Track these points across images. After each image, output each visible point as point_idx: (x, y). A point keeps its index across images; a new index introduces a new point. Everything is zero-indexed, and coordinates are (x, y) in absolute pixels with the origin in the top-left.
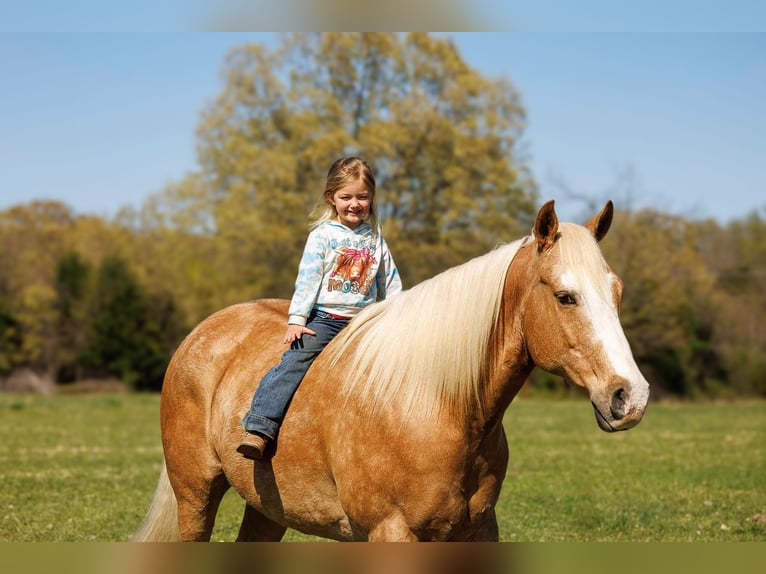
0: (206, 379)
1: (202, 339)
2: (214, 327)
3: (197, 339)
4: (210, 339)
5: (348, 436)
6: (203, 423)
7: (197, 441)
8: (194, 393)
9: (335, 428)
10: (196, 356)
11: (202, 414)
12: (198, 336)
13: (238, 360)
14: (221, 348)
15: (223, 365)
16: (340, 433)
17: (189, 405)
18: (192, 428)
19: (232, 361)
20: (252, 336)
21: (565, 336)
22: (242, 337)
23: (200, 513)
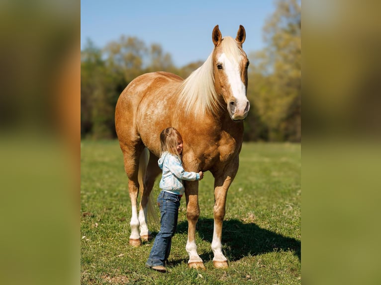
0: (134, 101)
1: (134, 85)
2: (138, 81)
3: (131, 85)
4: (137, 85)
5: (177, 120)
6: (132, 120)
7: (129, 127)
8: (129, 107)
9: (174, 116)
10: (131, 92)
11: (132, 116)
12: (132, 84)
13: (148, 93)
14: (141, 88)
15: (142, 95)
16: (175, 118)
17: (127, 113)
18: (127, 122)
19: (146, 93)
20: (154, 83)
21: (220, 83)
22: (149, 84)
23: (132, 156)
